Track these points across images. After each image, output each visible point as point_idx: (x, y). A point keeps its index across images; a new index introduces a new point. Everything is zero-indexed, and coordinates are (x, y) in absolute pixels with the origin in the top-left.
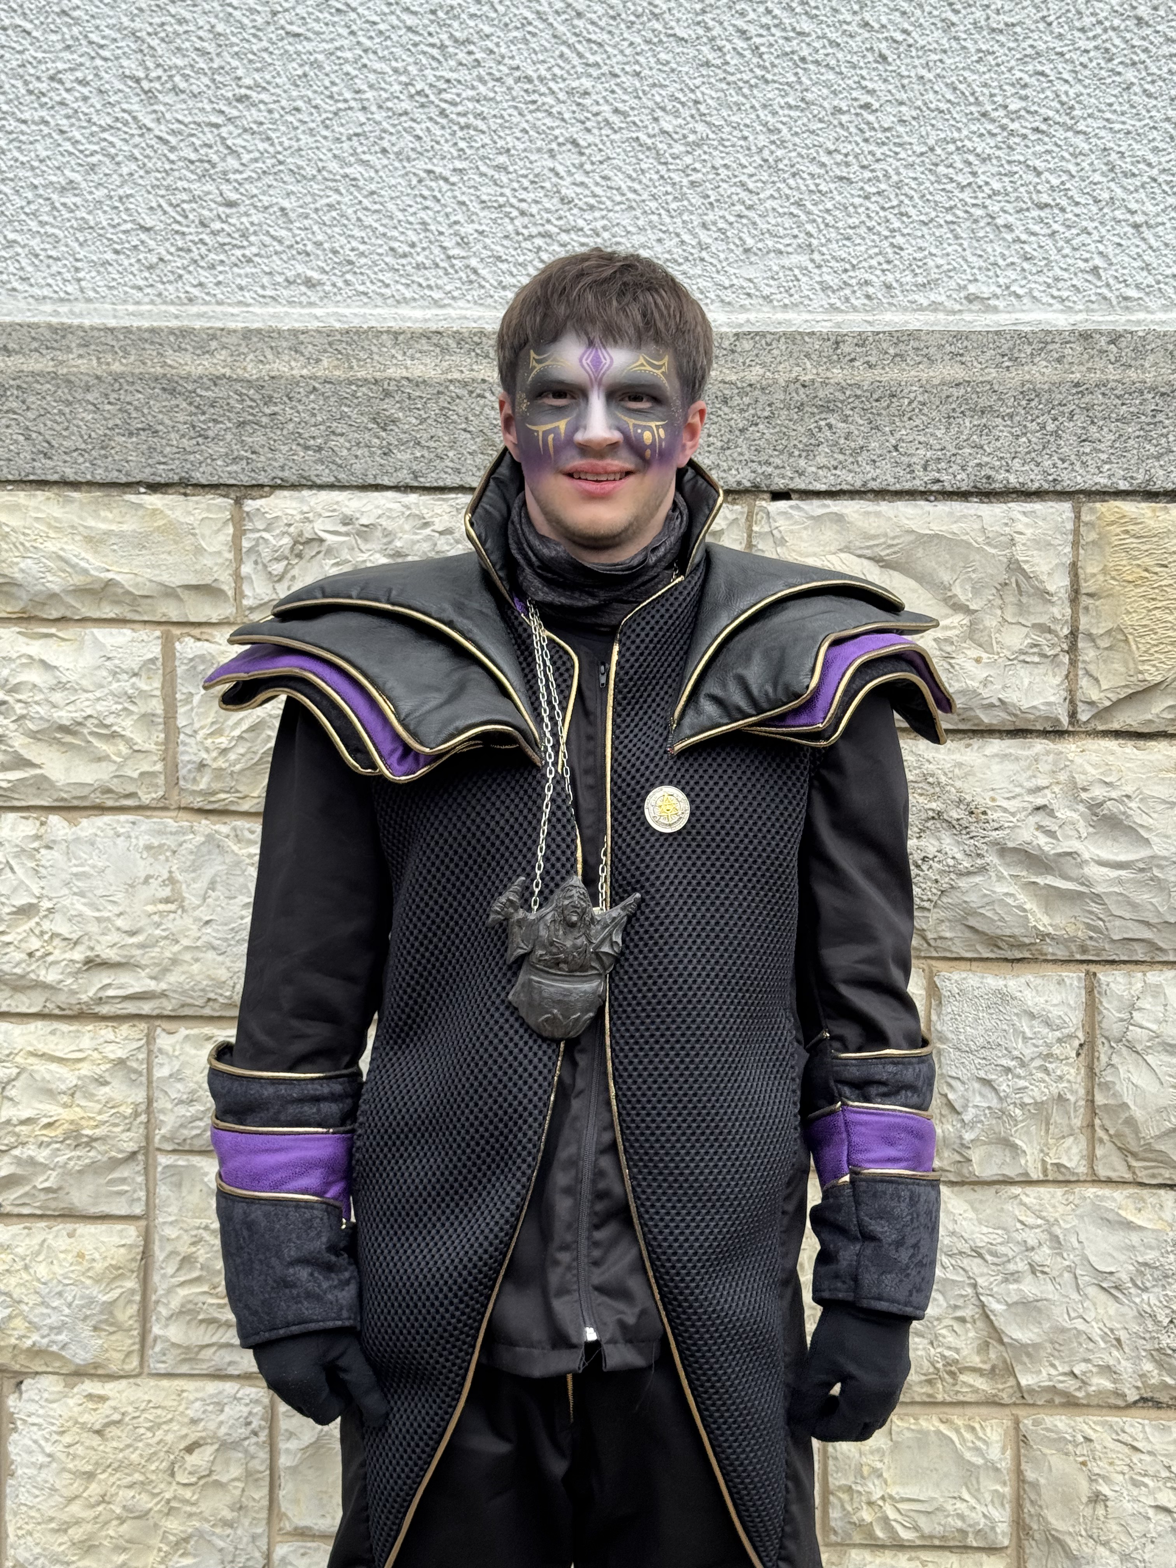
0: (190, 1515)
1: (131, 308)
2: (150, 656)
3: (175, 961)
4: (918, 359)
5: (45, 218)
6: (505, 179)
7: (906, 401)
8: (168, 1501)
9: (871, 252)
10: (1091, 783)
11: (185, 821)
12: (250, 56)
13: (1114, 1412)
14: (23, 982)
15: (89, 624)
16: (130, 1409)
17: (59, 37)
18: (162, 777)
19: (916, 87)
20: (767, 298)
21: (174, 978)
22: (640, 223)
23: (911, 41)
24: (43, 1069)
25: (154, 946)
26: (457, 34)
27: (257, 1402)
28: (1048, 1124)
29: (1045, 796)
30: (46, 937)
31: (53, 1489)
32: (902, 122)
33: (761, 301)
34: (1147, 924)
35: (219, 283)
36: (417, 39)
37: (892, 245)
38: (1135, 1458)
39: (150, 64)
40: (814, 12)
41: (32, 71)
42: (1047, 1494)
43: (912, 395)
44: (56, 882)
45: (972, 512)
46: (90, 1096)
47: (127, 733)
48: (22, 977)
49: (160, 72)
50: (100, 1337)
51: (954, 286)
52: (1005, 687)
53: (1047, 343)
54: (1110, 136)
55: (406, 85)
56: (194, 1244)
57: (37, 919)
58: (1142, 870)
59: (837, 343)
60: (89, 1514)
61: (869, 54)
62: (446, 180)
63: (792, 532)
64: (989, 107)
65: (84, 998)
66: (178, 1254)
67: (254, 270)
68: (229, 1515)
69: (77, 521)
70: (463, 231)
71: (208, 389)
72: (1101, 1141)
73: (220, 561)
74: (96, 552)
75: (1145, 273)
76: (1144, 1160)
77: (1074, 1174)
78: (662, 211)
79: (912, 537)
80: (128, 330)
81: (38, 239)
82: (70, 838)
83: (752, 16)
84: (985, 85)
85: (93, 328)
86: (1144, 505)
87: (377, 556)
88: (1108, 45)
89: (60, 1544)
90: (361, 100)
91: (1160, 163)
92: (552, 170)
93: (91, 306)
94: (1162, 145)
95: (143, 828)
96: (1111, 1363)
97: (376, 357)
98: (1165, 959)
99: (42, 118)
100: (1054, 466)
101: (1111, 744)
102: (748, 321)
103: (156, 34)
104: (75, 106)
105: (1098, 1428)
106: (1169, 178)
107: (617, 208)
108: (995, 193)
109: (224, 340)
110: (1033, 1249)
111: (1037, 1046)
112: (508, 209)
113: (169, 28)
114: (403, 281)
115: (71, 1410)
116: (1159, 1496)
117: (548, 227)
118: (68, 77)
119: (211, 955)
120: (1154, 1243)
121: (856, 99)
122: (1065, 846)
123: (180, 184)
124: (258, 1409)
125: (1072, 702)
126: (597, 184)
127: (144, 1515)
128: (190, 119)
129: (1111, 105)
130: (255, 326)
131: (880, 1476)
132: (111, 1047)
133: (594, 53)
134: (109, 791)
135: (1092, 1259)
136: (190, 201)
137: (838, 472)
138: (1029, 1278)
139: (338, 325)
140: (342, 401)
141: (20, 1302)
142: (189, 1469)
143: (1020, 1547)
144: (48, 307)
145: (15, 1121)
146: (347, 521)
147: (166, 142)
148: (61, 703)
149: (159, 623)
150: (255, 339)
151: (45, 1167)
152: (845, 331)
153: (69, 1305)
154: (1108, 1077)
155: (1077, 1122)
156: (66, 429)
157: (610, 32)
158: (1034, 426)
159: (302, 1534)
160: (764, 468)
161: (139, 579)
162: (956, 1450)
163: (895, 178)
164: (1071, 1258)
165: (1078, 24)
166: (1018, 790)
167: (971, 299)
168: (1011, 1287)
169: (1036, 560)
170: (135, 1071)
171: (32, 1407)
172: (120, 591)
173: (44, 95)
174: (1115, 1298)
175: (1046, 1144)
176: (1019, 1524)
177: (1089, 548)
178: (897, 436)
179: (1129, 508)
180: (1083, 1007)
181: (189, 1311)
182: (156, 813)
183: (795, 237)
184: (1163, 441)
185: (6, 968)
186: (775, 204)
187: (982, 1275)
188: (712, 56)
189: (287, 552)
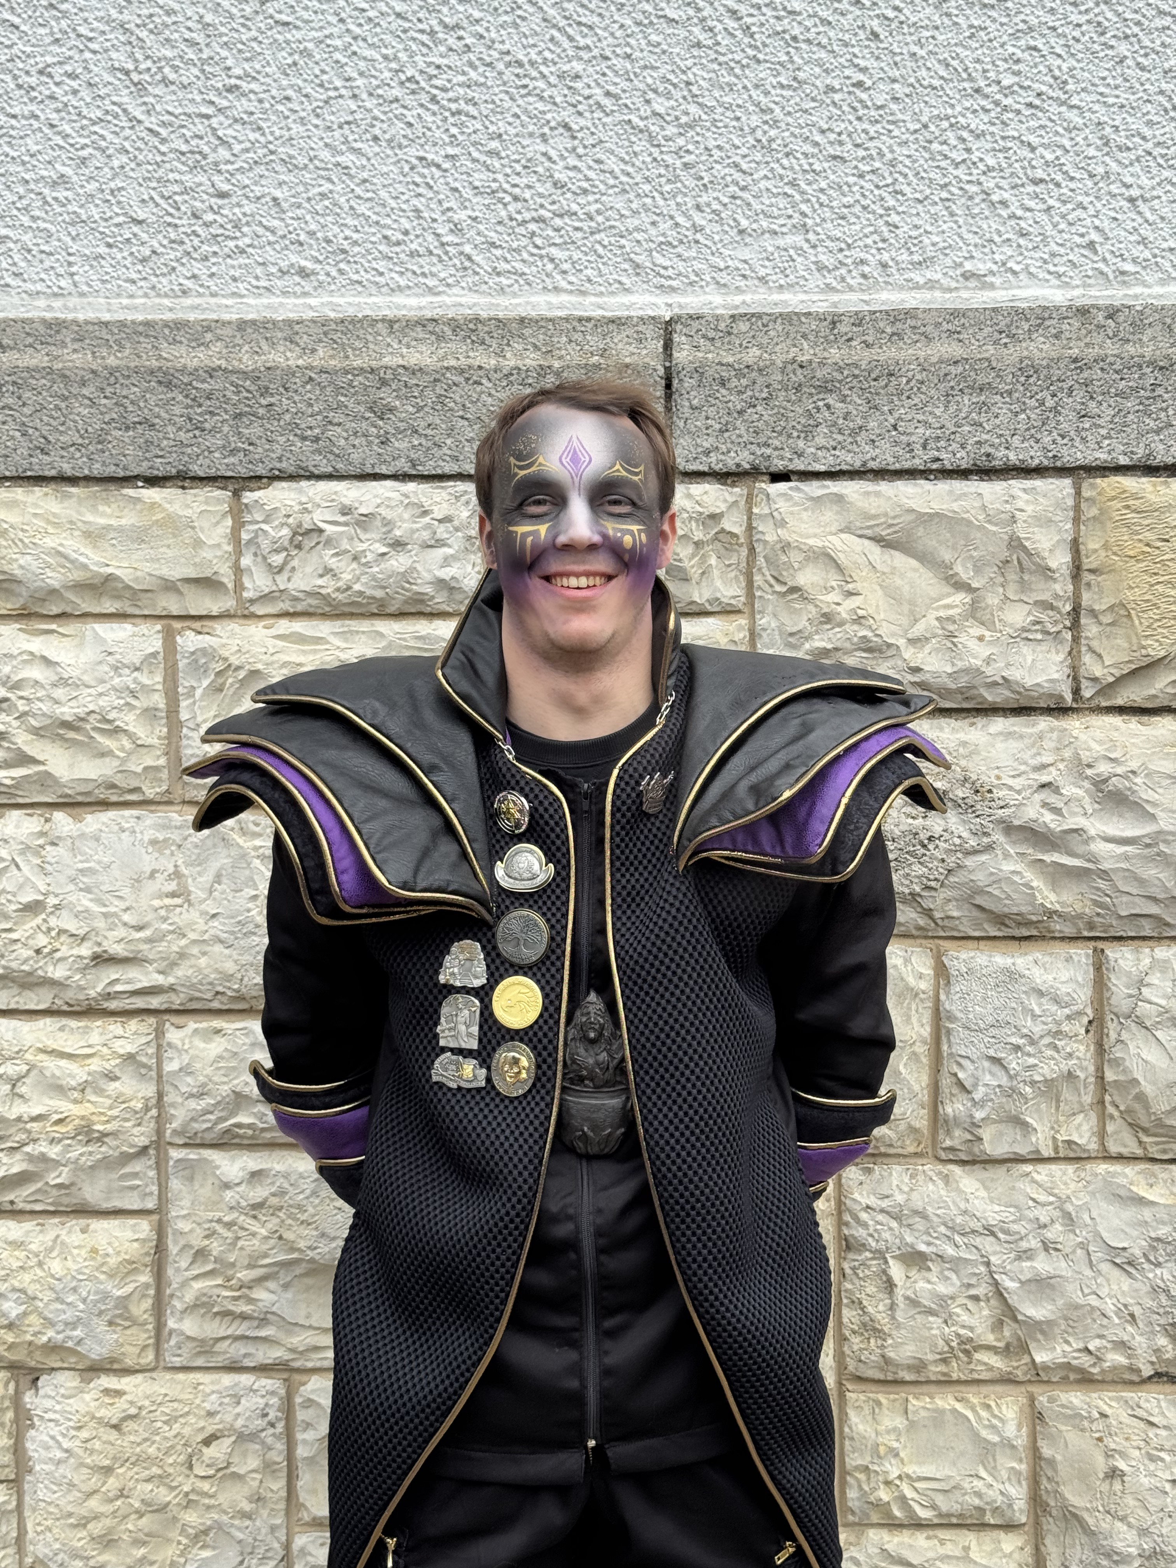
0: (209, 1508)
1: (125, 301)
2: (152, 650)
3: (182, 955)
4: (915, 337)
5: (37, 213)
6: (497, 165)
7: (904, 380)
8: (187, 1494)
9: (867, 231)
10: (1096, 759)
11: (189, 814)
12: (240, 46)
13: (1129, 1387)
14: (31, 979)
15: (90, 619)
16: (147, 1403)
17: (47, 30)
18: (166, 771)
19: (909, 64)
20: (762, 280)
21: (182, 972)
22: (634, 206)
23: (903, 18)
24: (52, 1065)
25: (161, 940)
26: (447, 20)
27: (273, 1393)
28: (1058, 1101)
29: (1050, 773)
30: (53, 933)
31: (71, 1485)
32: (895, 99)
33: (756, 282)
34: (1155, 900)
35: (212, 275)
36: (407, 25)
37: (887, 224)
38: (1152, 1432)
39: (139, 56)
41: (21, 65)
42: (1064, 1471)
43: (910, 374)
44: (62, 879)
45: (973, 490)
46: (100, 1092)
47: (130, 728)
48: (30, 974)
49: (149, 64)
50: (115, 1332)
51: (951, 264)
52: (1008, 665)
53: (1044, 319)
54: (1103, 110)
55: (397, 71)
56: (207, 1237)
57: (43, 916)
58: (1148, 846)
59: (834, 323)
60: (108, 1508)
61: (861, 32)
62: (438, 166)
63: (792, 513)
64: (982, 83)
65: (92, 993)
66: (191, 1247)
67: (247, 261)
68: (247, 1507)
69: (75, 516)
70: (456, 218)
71: (204, 381)
72: (1112, 1117)
73: (219, 553)
74: (95, 547)
75: (1141, 247)
76: (1155, 1135)
77: (1085, 1151)
78: (655, 194)
79: (911, 517)
80: (122, 324)
81: (31, 234)
82: (75, 834)
84: (978, 61)
85: (87, 322)
86: (1144, 480)
87: (377, 545)
88: (1100, 19)
89: (80, 1539)
90: (352, 88)
91: (1154, 136)
92: (545, 154)
93: (85, 300)
94: (1156, 119)
95: (148, 822)
96: (1126, 1338)
97: (371, 346)
99: (32, 112)
100: (1054, 442)
101: (1116, 720)
102: (744, 302)
103: (145, 25)
104: (65, 99)
105: (1113, 1404)
106: (1164, 151)
107: (611, 191)
108: (990, 169)
109: (218, 331)
110: (1045, 1226)
111: (1046, 1024)
112: (501, 195)
113: (157, 20)
114: (397, 269)
115: (87, 1405)
117: (542, 212)
118: (57, 71)
119: (218, 948)
120: (1166, 1218)
121: (848, 78)
122: (1071, 823)
123: (171, 176)
124: (274, 1401)
125: (1076, 679)
126: (590, 168)
127: (163, 1508)
128: (180, 110)
129: (1104, 79)
130: (250, 317)
131: (897, 1455)
132: (121, 1042)
133: (585, 36)
134: (113, 786)
135: (1105, 1235)
136: (182, 193)
137: (837, 453)
138: (1042, 1255)
139: (332, 315)
140: (338, 390)
141: (34, 1298)
142: (208, 1462)
143: (1037, 1524)
144: (42, 303)
145: (26, 1118)
146: (346, 511)
147: (156, 134)
148: (64, 699)
149: (160, 617)
150: (249, 330)
151: (57, 1163)
153: (84, 1301)
154: (1118, 1053)
155: (1088, 1099)
156: (63, 424)
157: (600, 15)
158: (1033, 403)
159: (321, 1524)
160: (763, 450)
161: (139, 573)
162: (972, 1428)
163: (889, 156)
164: (1083, 1235)
166: (1023, 768)
167: (967, 276)
168: (1024, 1264)
169: (1037, 537)
170: (145, 1066)
171: (48, 1403)
172: (121, 585)
173: (33, 89)
174: (1128, 1273)
175: (1057, 1122)
176: (1036, 1500)
177: (1090, 524)
178: (896, 415)
179: (1129, 483)
180: (1091, 984)
181: (204, 1304)
182: (160, 808)
183: (790, 217)
184: (1163, 415)
185: (14, 965)
186: (769, 184)
187: (995, 1253)
188: (703, 37)
189: (286, 544)
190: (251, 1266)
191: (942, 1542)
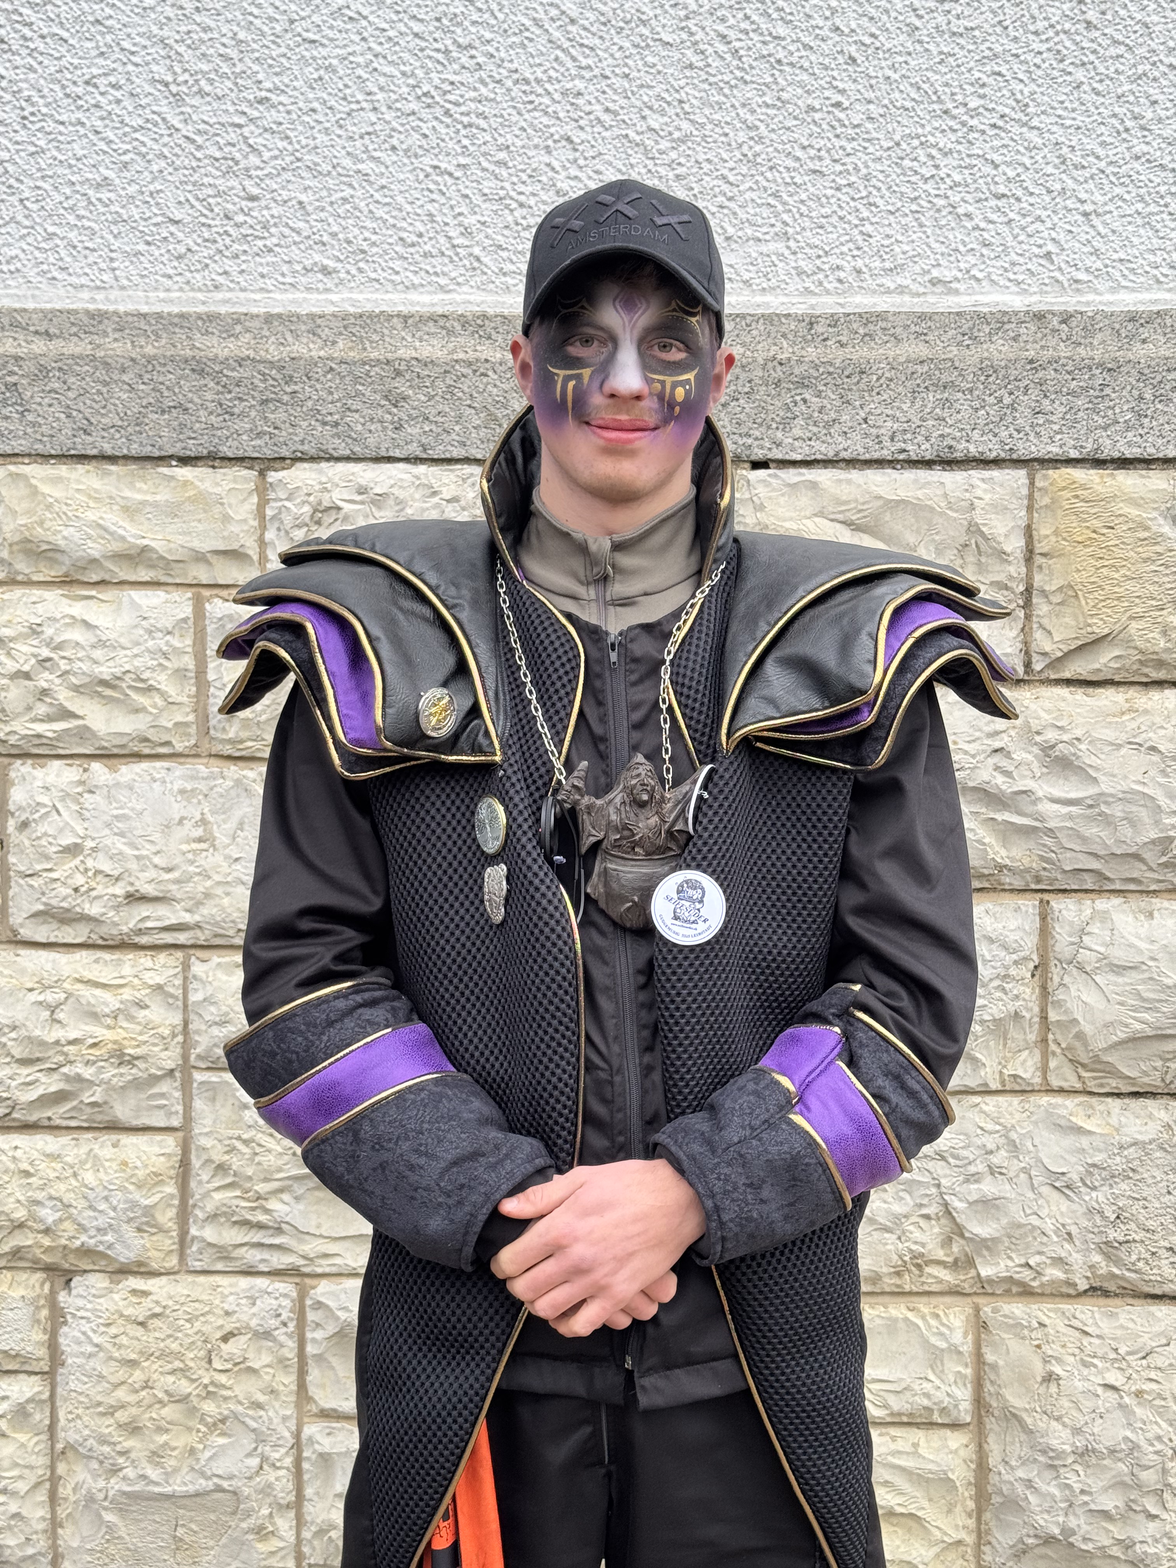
0: (226, 1399)
1: (162, 295)
2: (183, 616)
3: (207, 895)
4: (886, 338)
5: (82, 212)
6: (504, 173)
7: (875, 378)
8: (206, 1386)
9: (842, 239)
10: (1045, 727)
11: (216, 766)
12: (270, 61)
13: (1066, 1300)
14: (69, 915)
15: (126, 587)
16: (170, 1303)
17: (93, 44)
18: (194, 727)
19: (883, 86)
20: (745, 282)
21: (207, 910)
23: (878, 44)
24: (87, 994)
25: (188, 881)
26: (460, 40)
27: (285, 1296)
28: (1005, 1039)
29: (1002, 739)
30: (90, 874)
31: (101, 1376)
32: (870, 119)
33: (741, 285)
34: (1096, 856)
35: (242, 272)
36: (424, 44)
37: (861, 232)
38: (1086, 1341)
39: (178, 70)
40: (789, 17)
41: (69, 76)
42: (1005, 1375)
43: (880, 372)
44: (98, 824)
45: (936, 479)
46: (131, 1018)
47: (162, 687)
48: (68, 910)
49: (186, 76)
50: (142, 1238)
51: (919, 271)
53: (1004, 323)
54: (1061, 131)
55: (414, 87)
57: (82, 858)
58: (1091, 806)
59: (811, 324)
60: (134, 1398)
61: (839, 57)
62: (451, 175)
63: (770, 498)
64: (950, 105)
65: (125, 929)
66: (212, 1161)
67: (274, 259)
68: (262, 1398)
69: (114, 492)
70: (466, 222)
71: (234, 370)
72: (1054, 1053)
73: (246, 528)
74: (132, 520)
75: (1094, 258)
76: (1093, 1071)
77: (1029, 1084)
79: (880, 503)
80: (159, 316)
82: (111, 783)
83: (732, 21)
84: (947, 85)
85: (127, 314)
86: (1092, 472)
88: (1059, 47)
89: (108, 1426)
90: (372, 101)
91: (1108, 156)
92: (548, 165)
93: (125, 293)
94: (1109, 140)
95: (177, 773)
96: (1063, 1255)
97: (387, 339)
98: (1112, 887)
99: (79, 119)
100: (1011, 436)
101: (1063, 691)
103: (183, 41)
104: (109, 108)
106: (1116, 170)
108: (957, 184)
109: (247, 324)
110: (991, 1152)
111: (994, 968)
112: (508, 201)
113: (195, 36)
114: (412, 268)
115: (116, 1304)
116: (1107, 1375)
118: (102, 82)
119: (240, 889)
120: (1102, 1146)
121: (828, 98)
122: (1020, 786)
123: (206, 180)
124: (286, 1303)
125: (1027, 653)
126: (590, 178)
127: (184, 1399)
128: (214, 120)
129: (1062, 102)
130: (276, 311)
132: (151, 974)
133: (587, 57)
134: (147, 740)
135: (1046, 1161)
136: (215, 196)
137: (812, 443)
138: (988, 1178)
139: (352, 310)
140: (356, 380)
141: (69, 1206)
142: (225, 1356)
143: (980, 1423)
144: (85, 295)
145: (63, 1041)
146: (362, 490)
147: (193, 141)
148: (102, 659)
149: (190, 586)
150: (276, 323)
151: (91, 1083)
152: (818, 313)
153: (114, 1209)
154: (1060, 995)
155: (1032, 1037)
156: (104, 407)
157: (601, 37)
158: (992, 400)
159: (326, 1415)
160: (745, 439)
161: (172, 545)
162: (922, 1335)
163: (864, 171)
164: (1026, 1160)
165: (1032, 28)
166: (978, 734)
167: (934, 282)
168: (972, 1186)
169: (994, 523)
170: (172, 996)
171: (80, 1302)
172: (155, 556)
173: (80, 98)
174: (1067, 1196)
175: (1004, 1058)
176: (979, 1402)
177: (1042, 511)
178: (867, 410)
179: (1079, 474)
180: (1037, 932)
181: (225, 1214)
182: (189, 760)
183: (773, 225)
184: (1110, 412)
185: (54, 902)
186: (754, 195)
187: (945, 1176)
188: (695, 59)
189: (307, 520)
190: (266, 1180)
191: (894, 1439)
